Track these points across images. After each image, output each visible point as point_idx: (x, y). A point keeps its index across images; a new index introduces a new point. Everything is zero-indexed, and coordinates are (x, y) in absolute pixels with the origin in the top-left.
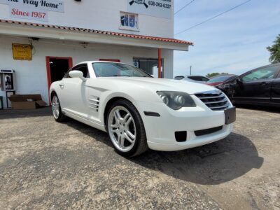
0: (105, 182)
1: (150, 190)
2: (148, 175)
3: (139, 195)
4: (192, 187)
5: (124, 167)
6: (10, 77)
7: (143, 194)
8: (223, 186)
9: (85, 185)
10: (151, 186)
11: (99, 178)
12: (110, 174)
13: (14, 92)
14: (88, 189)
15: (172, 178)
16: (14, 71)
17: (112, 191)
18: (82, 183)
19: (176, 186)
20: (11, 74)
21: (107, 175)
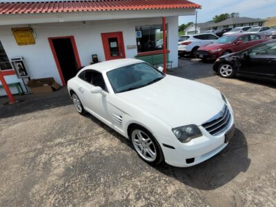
0: (139, 190)
1: (170, 197)
2: (167, 182)
3: (163, 202)
4: (197, 193)
5: (149, 174)
6: (20, 64)
7: (166, 201)
8: (217, 190)
9: (127, 193)
10: (169, 193)
11: (135, 187)
12: (140, 181)
13: (29, 78)
14: (130, 197)
15: (183, 185)
16: (23, 58)
17: (146, 199)
18: (125, 191)
19: (186, 192)
20: (22, 62)
21: (139, 183)
